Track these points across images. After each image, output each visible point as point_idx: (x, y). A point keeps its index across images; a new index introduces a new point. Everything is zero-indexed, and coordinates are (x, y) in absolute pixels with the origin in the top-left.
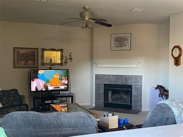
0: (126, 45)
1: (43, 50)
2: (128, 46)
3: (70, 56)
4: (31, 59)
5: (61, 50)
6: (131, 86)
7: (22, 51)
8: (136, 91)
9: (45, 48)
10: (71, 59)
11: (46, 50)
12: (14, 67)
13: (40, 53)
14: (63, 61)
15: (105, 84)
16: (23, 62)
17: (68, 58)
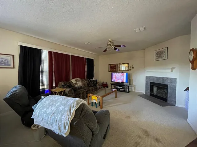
0: (164, 57)
1: (120, 64)
2: (165, 57)
3: (133, 66)
4: (115, 68)
5: (128, 64)
6: (167, 85)
7: (112, 65)
8: (171, 90)
9: (120, 63)
10: (133, 67)
11: (121, 64)
12: (109, 72)
13: (118, 65)
14: (129, 69)
15: (150, 82)
16: (112, 70)
17: (131, 67)
